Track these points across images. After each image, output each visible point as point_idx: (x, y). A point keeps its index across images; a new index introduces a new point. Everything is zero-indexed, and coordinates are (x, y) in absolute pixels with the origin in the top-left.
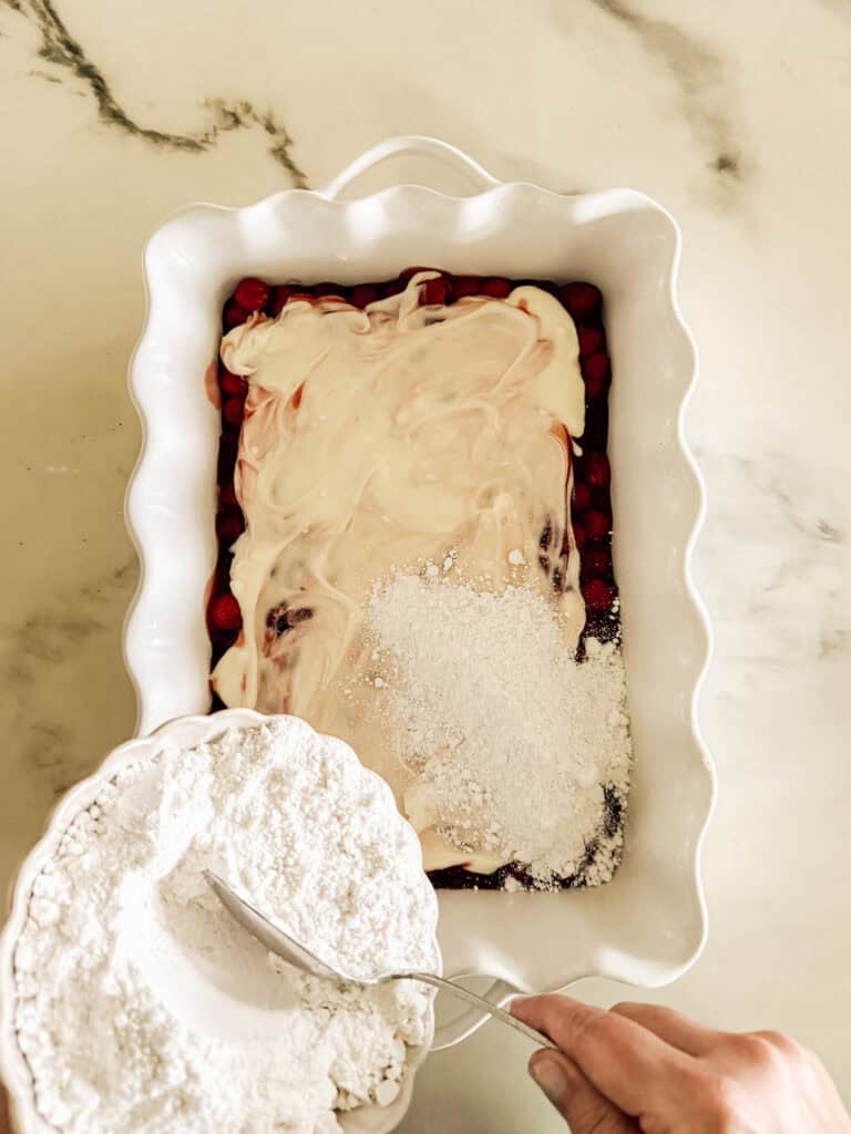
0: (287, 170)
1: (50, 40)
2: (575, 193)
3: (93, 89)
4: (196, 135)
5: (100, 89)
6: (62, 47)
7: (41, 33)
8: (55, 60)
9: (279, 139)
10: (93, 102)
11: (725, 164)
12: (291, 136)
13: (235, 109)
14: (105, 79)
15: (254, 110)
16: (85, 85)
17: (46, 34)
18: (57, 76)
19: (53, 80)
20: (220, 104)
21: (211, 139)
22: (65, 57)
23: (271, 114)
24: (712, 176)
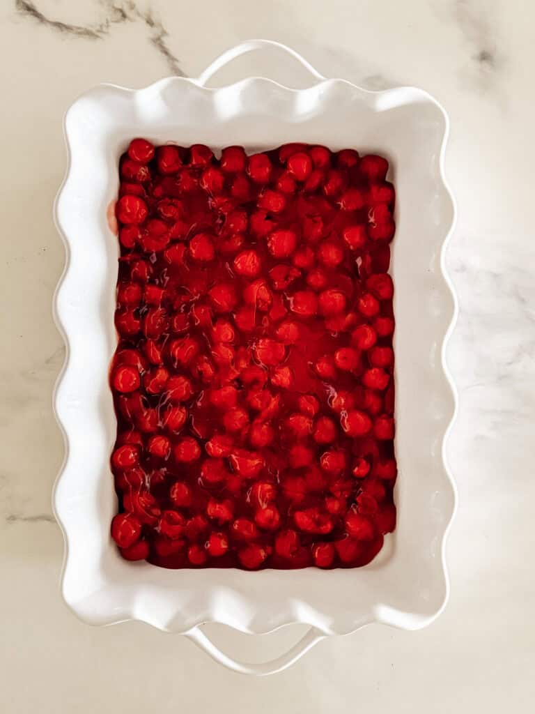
0: (164, 55)
4: (92, 26)
9: (157, 31)
11: (485, 57)
12: (168, 31)
13: (123, 6)
20: (111, 3)
21: (104, 29)
23: (150, 11)
24: (476, 66)
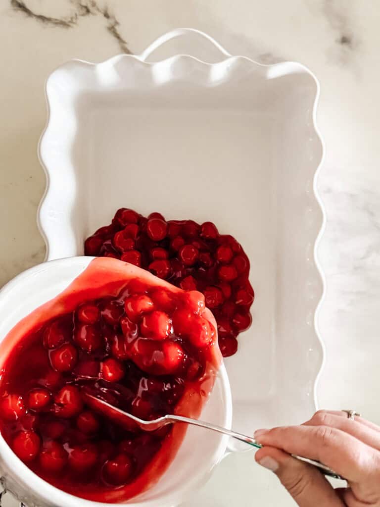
0: (116, 39)
4: (65, 18)
9: (111, 21)
11: (345, 40)
13: (87, 4)
15: (97, 5)
20: (79, 2)
21: (74, 21)
23: (107, 7)
24: (338, 47)
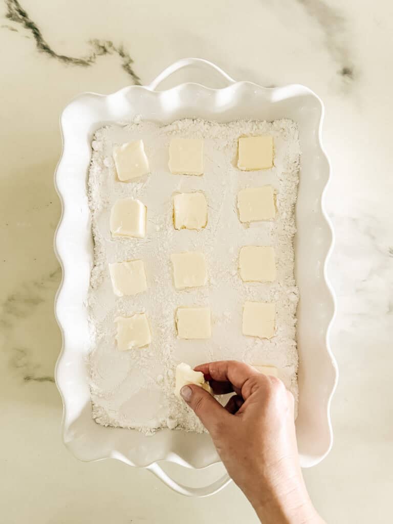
0: (130, 75)
1: (11, 9)
2: (273, 87)
3: (33, 35)
4: (85, 58)
5: (37, 35)
6: (18, 13)
7: (7, 6)
8: (14, 20)
9: (126, 59)
10: (34, 41)
11: (346, 72)
12: (133, 58)
13: (104, 44)
14: (39, 29)
15: (113, 45)
16: (29, 32)
17: (9, 7)
18: (15, 27)
19: (13, 30)
20: (97, 42)
21: (93, 60)
22: (19, 18)
23: (122, 47)
24: (339, 78)
